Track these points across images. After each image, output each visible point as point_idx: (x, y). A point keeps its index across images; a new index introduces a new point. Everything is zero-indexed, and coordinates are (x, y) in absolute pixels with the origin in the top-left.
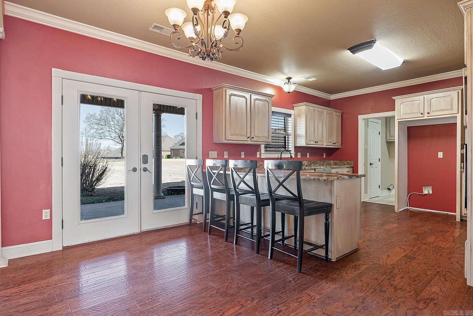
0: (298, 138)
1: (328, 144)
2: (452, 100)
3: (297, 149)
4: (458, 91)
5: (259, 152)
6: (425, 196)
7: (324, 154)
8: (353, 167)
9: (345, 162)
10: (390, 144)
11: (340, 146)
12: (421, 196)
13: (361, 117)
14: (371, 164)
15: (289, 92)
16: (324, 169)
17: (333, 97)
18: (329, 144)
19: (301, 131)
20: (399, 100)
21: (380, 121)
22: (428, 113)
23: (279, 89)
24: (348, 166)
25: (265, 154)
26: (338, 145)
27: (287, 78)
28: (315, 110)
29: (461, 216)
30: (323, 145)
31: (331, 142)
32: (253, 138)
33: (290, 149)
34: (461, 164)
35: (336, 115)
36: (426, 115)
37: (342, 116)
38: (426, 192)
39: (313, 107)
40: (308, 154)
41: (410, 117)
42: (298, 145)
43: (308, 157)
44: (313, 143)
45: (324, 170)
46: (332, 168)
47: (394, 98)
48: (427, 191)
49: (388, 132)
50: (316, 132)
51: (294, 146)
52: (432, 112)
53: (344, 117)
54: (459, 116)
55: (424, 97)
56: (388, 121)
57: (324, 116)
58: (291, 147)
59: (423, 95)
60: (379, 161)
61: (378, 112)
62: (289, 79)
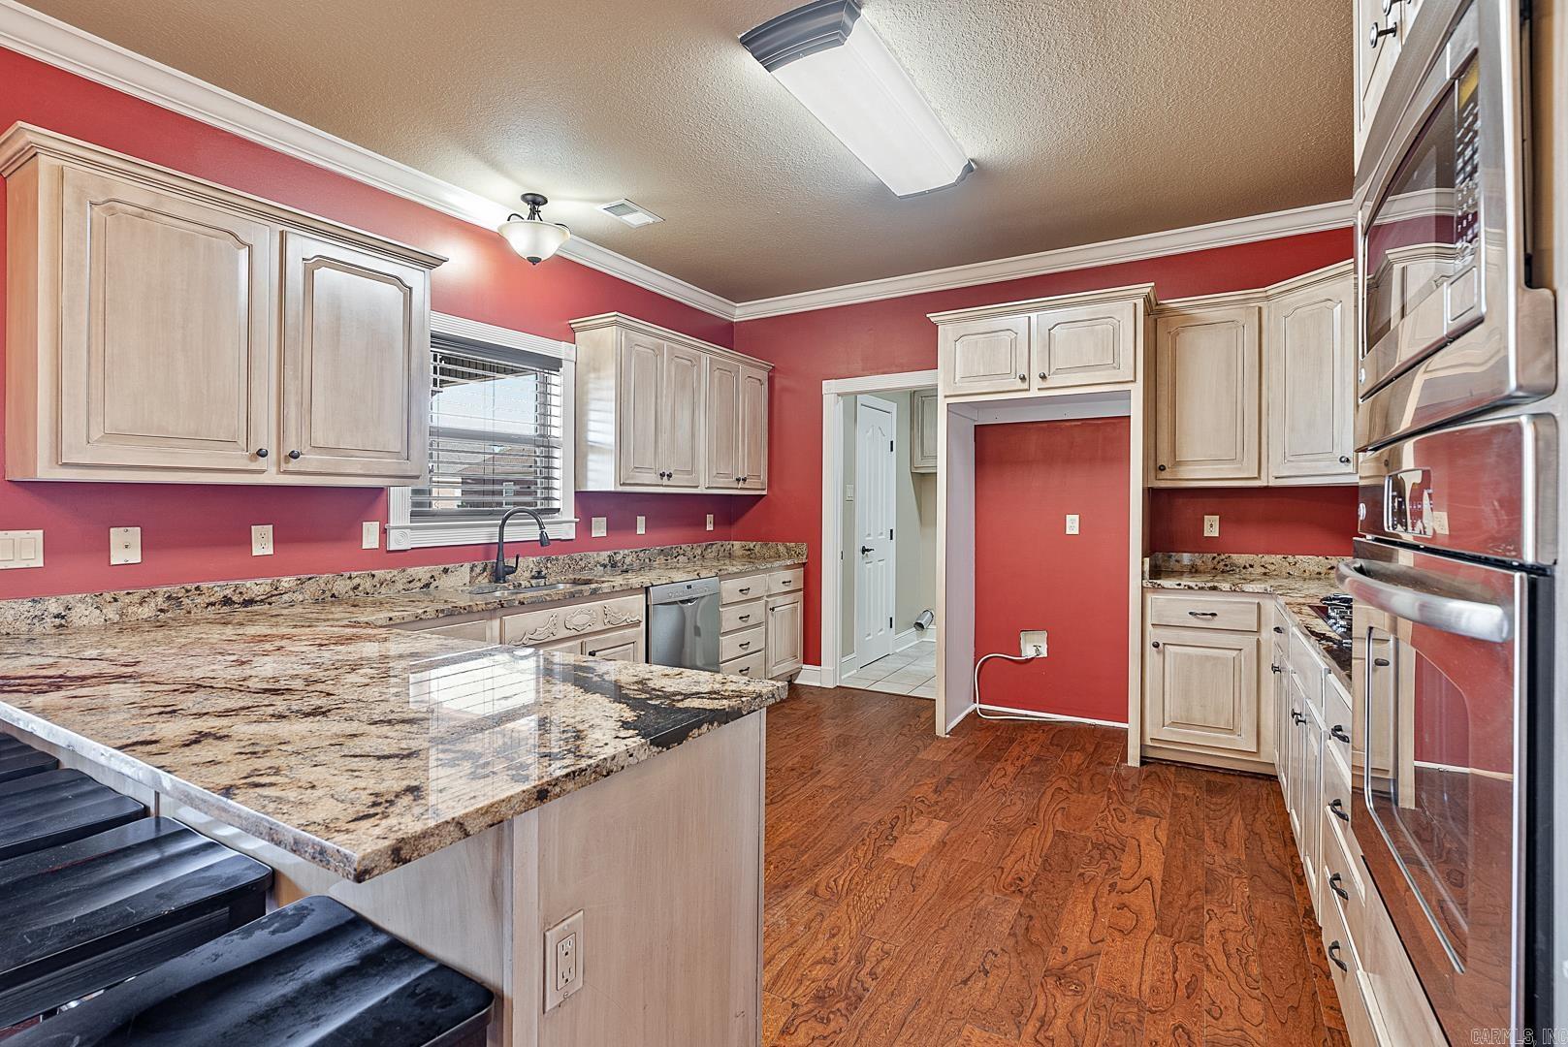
0: (591, 457)
1: (718, 482)
2: (1115, 333)
3: (588, 503)
4: (1135, 301)
5: (377, 524)
6: (1029, 664)
7: (710, 518)
8: (804, 564)
9: (781, 548)
10: (923, 480)
11: (764, 489)
12: (1016, 665)
13: (830, 387)
14: (864, 550)
15: (534, 260)
16: (689, 583)
17: (743, 312)
18: (722, 482)
19: (601, 429)
20: (949, 326)
21: (893, 407)
22: (1043, 377)
23: (492, 241)
24: (789, 562)
25: (411, 528)
26: (756, 486)
27: (524, 197)
28: (660, 348)
29: (1143, 746)
30: (697, 487)
31: (728, 476)
32: (294, 456)
33: (556, 505)
34: (1143, 562)
35: (748, 376)
36: (1036, 382)
37: (771, 380)
38: (1028, 652)
39: (650, 336)
40: (641, 520)
41: (982, 389)
42: (592, 487)
43: (641, 530)
44: (650, 477)
45: (689, 587)
46: (722, 576)
47: (933, 317)
48: (1034, 646)
49: (917, 442)
50: (664, 438)
51: (576, 492)
52: (1054, 373)
53: (777, 386)
54: (1137, 391)
55: (1029, 317)
56: (918, 403)
57: (699, 375)
58: (563, 498)
59: (1029, 311)
60: (891, 538)
61: (886, 370)
62: (535, 201)
